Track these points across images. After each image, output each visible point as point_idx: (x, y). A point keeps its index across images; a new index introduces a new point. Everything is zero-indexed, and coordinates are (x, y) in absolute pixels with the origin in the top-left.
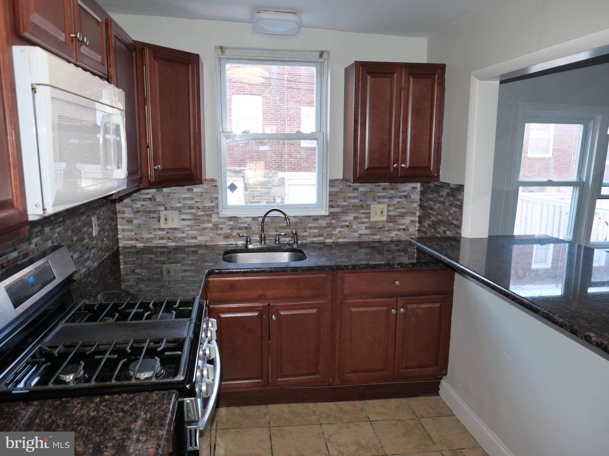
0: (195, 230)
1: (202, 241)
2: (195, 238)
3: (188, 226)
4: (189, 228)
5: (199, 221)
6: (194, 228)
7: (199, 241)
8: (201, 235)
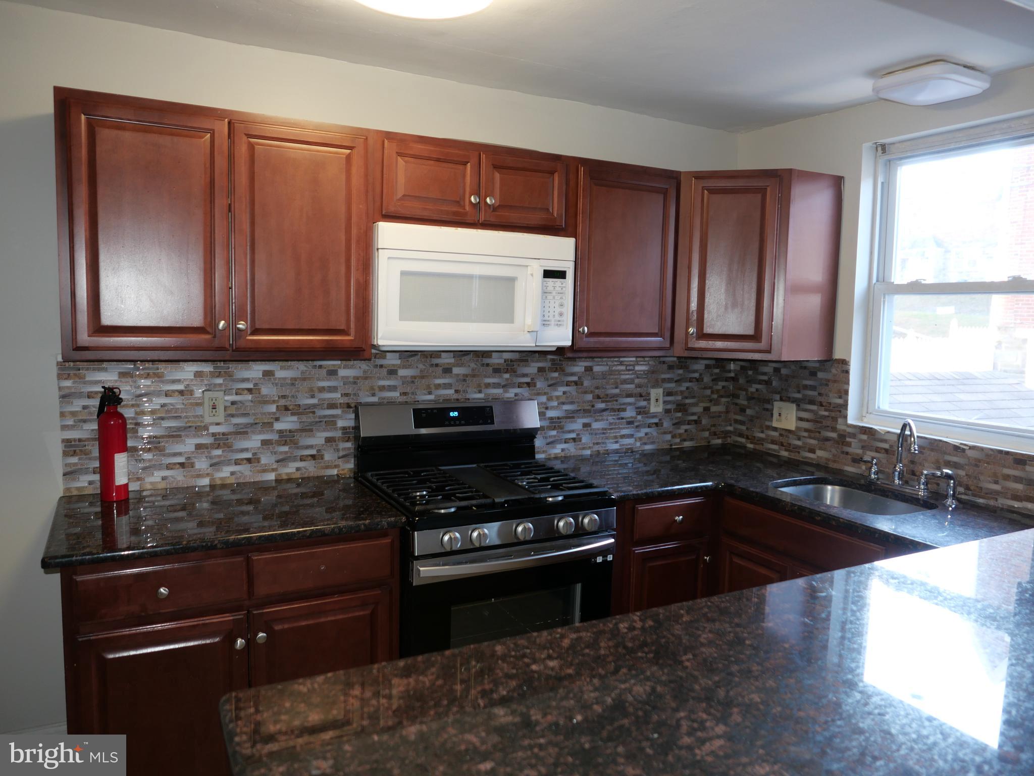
0: (814, 438)
1: (821, 458)
2: (812, 451)
3: (806, 430)
4: (806, 434)
5: (821, 425)
6: (813, 435)
7: (818, 457)
8: (820, 449)
